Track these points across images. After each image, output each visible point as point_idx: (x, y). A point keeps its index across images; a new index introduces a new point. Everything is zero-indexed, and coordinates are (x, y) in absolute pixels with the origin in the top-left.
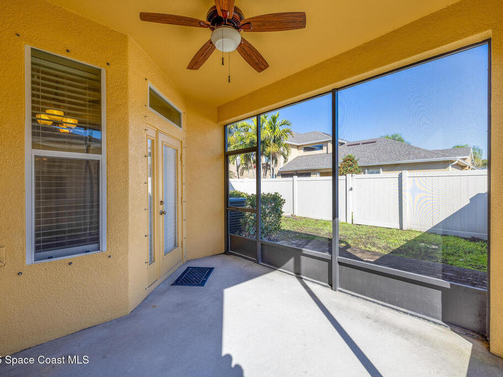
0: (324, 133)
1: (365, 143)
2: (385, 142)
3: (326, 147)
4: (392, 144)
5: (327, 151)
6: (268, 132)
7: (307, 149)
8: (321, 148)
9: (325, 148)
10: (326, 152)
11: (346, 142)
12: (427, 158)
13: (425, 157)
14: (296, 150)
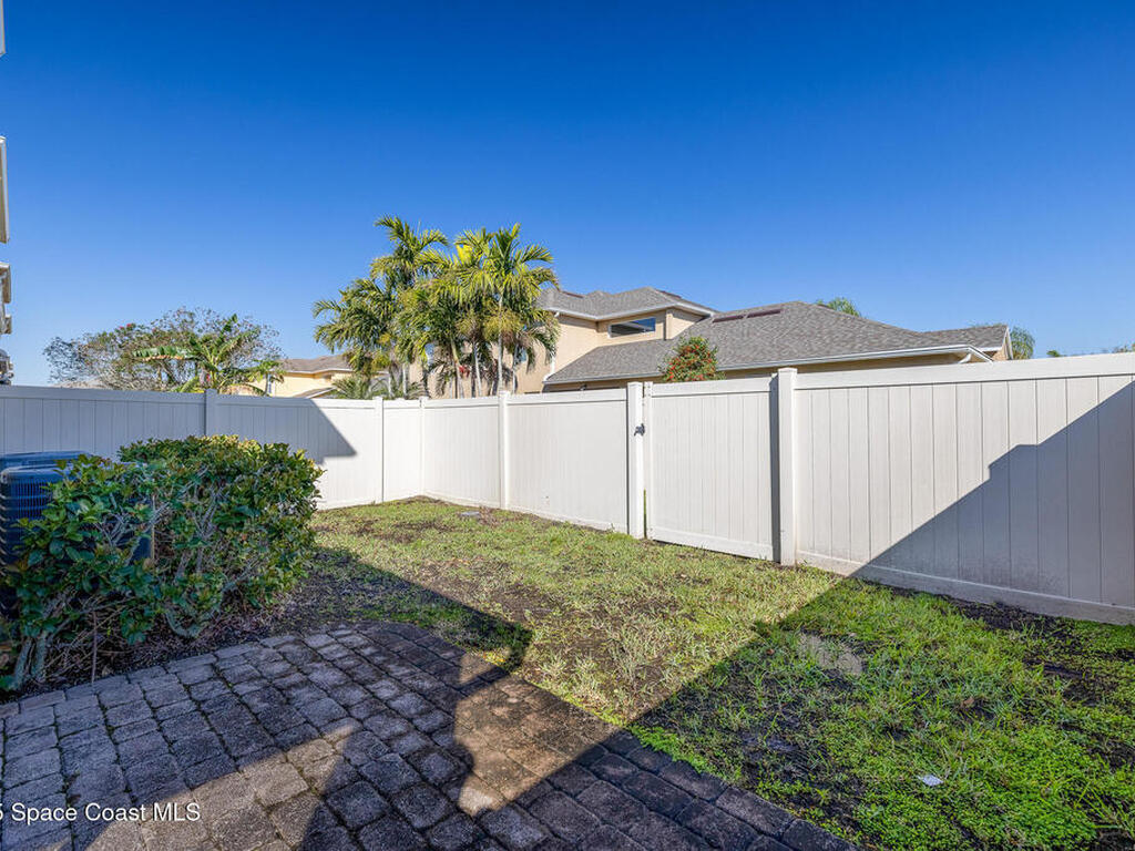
0: (664, 292)
1: (755, 315)
2: (801, 311)
3: (662, 324)
4: (816, 314)
5: (665, 334)
6: (487, 277)
7: (620, 329)
8: (651, 325)
9: (659, 326)
10: (662, 337)
11: (712, 314)
12: (897, 347)
13: (891, 346)
14: (592, 332)
